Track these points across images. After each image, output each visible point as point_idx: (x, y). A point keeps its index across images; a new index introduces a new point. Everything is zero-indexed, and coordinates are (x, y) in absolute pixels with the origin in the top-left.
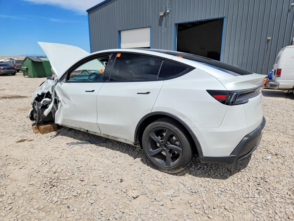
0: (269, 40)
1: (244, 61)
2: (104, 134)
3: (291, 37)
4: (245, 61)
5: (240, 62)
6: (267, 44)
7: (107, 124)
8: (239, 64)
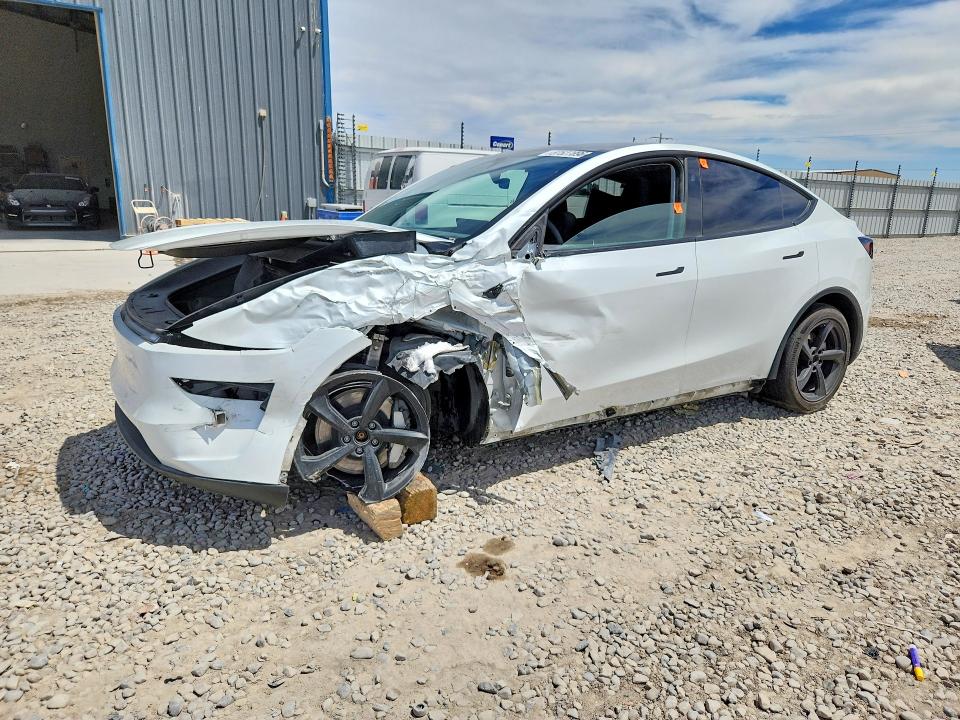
0: (261, 119)
1: (203, 177)
2: (677, 397)
3: (315, 119)
4: (208, 175)
5: (190, 176)
6: (259, 129)
7: (719, 356)
8: (188, 183)
